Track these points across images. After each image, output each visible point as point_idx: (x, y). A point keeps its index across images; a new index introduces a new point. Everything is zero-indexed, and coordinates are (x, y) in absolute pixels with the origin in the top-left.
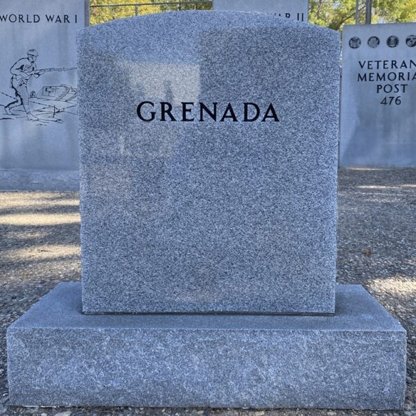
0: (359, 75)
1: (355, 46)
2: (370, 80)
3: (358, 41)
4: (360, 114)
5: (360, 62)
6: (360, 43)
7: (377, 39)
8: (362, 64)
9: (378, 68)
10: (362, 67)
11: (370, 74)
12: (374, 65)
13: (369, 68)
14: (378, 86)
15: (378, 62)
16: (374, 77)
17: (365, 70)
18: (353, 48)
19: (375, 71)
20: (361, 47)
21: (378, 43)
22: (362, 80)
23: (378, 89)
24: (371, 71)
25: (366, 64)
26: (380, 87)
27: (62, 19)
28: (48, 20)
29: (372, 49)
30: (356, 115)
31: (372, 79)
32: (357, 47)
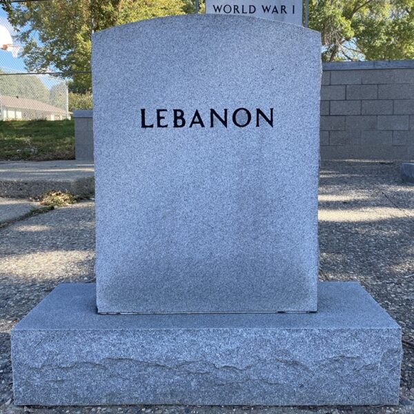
27: (279, 10)
28: (265, 11)
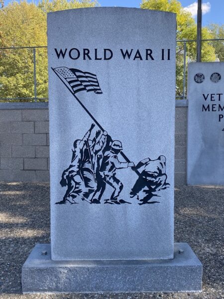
0: (203, 105)
1: (199, 81)
2: (213, 110)
3: (202, 76)
4: (204, 140)
5: (204, 95)
6: (204, 78)
7: (219, 75)
8: (206, 97)
9: (219, 100)
10: (206, 99)
11: (213, 105)
12: (216, 97)
13: (211, 100)
14: (220, 115)
15: (220, 95)
16: (217, 107)
17: (208, 102)
18: (198, 82)
19: (217, 102)
20: (205, 81)
21: (220, 79)
22: (206, 110)
23: (220, 118)
24: (213, 103)
25: (209, 96)
26: (221, 116)
29: (214, 84)
30: (201, 140)
31: (214, 109)
32: (201, 82)
